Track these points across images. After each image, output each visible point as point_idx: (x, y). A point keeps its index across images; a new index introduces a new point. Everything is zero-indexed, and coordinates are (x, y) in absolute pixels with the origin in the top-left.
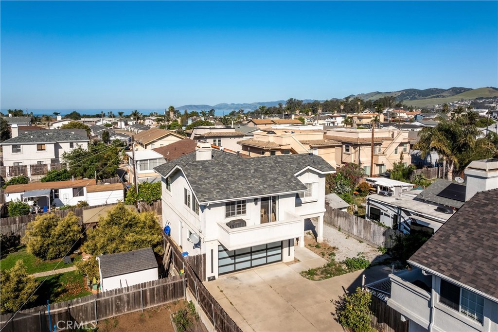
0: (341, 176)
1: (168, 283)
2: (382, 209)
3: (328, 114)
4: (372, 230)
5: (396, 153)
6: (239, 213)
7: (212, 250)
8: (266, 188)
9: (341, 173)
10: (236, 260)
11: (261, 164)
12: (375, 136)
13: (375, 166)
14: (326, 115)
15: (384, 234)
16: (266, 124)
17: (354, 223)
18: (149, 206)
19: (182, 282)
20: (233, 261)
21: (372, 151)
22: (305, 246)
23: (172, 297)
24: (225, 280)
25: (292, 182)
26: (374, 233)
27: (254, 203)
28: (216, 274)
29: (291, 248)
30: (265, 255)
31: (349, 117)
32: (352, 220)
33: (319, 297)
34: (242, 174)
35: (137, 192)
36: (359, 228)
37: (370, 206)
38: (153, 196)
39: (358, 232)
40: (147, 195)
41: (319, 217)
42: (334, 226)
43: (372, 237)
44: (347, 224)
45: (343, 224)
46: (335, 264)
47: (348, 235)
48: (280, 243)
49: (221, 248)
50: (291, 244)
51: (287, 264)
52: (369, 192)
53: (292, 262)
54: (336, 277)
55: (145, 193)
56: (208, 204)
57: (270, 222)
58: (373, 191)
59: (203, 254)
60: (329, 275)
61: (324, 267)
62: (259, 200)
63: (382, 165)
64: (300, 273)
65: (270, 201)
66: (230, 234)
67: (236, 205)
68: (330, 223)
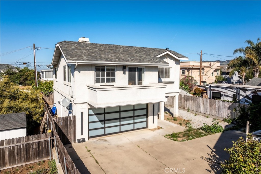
1: (32, 142)
2: (222, 92)
4: (217, 107)
5: (213, 75)
6: (108, 81)
7: (82, 113)
10: (106, 125)
15: (229, 108)
17: (201, 104)
18: (46, 97)
19: (47, 141)
20: (103, 126)
22: (165, 119)
23: (36, 157)
24: (94, 142)
26: (219, 109)
27: (122, 72)
28: (86, 136)
29: (155, 116)
30: (132, 122)
32: (199, 102)
33: (188, 155)
35: (37, 86)
36: (206, 107)
37: (212, 91)
38: (49, 89)
39: (204, 110)
40: (44, 88)
41: (175, 96)
42: (183, 108)
43: (217, 112)
44: (194, 105)
45: (191, 106)
46: (193, 130)
47: (196, 113)
48: (146, 107)
49: (91, 112)
50: (154, 113)
51: (151, 130)
52: (201, 94)
53: (156, 129)
54: (197, 139)
55: (43, 87)
56: (77, 64)
57: (137, 84)
58: (204, 92)
59: (73, 116)
60: (191, 137)
61: (185, 132)
62: (127, 69)
63: (205, 82)
64: (164, 136)
65: (137, 73)
66: (97, 91)
67: (106, 72)
68: (181, 107)
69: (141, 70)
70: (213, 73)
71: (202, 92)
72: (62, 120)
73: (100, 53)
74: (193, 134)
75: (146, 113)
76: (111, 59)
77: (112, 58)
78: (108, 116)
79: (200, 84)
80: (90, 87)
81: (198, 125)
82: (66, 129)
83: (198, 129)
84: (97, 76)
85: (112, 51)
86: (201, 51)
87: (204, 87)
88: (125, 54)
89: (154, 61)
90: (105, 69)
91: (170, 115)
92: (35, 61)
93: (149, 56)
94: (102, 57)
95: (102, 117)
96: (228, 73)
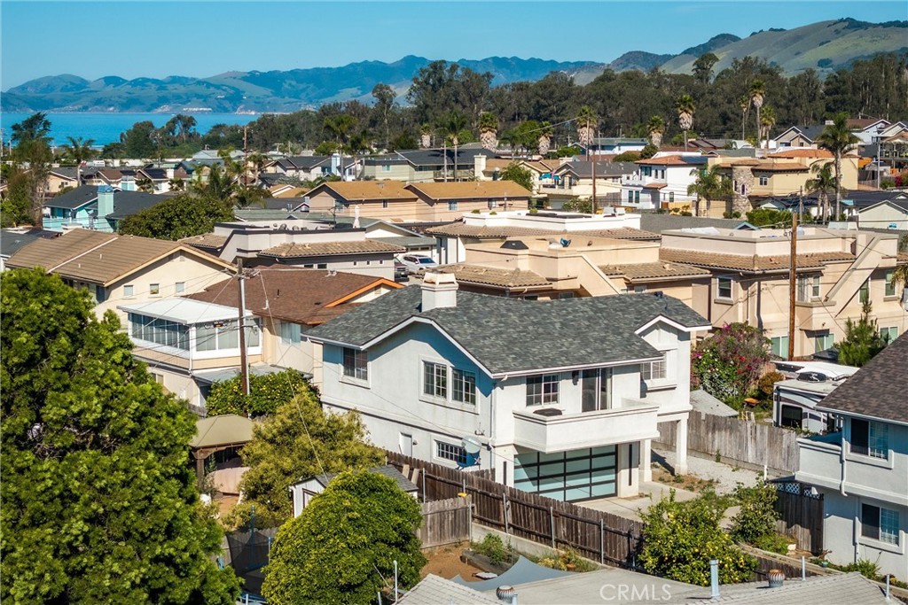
0: (713, 358)
2: (804, 406)
3: (624, 149)
4: (784, 446)
6: (547, 399)
7: (505, 464)
8: (591, 353)
9: (712, 350)
10: (541, 486)
11: (569, 313)
12: (798, 252)
13: (802, 337)
14: (617, 151)
16: (385, 202)
17: (749, 439)
19: (466, 509)
20: (535, 489)
21: (793, 293)
22: (653, 479)
23: (452, 535)
25: (634, 344)
26: (788, 451)
27: (571, 381)
29: (633, 470)
30: (586, 481)
31: (717, 169)
32: (744, 433)
34: (541, 330)
35: (249, 392)
36: (760, 447)
37: (781, 403)
39: (756, 456)
41: (678, 421)
42: (705, 453)
44: (733, 442)
45: (725, 446)
47: (736, 466)
48: (614, 450)
49: (519, 462)
50: (633, 464)
53: (635, 498)
59: (492, 469)
62: (581, 375)
63: (821, 333)
65: (598, 380)
66: (546, 425)
67: (543, 384)
68: (696, 449)
69: (606, 373)
70: (864, 289)
75: (614, 464)
76: (554, 359)
77: (553, 355)
78: (544, 470)
80: (518, 416)
84: (529, 392)
88: (569, 336)
90: (542, 380)
91: (666, 472)
94: (535, 355)
95: (534, 472)
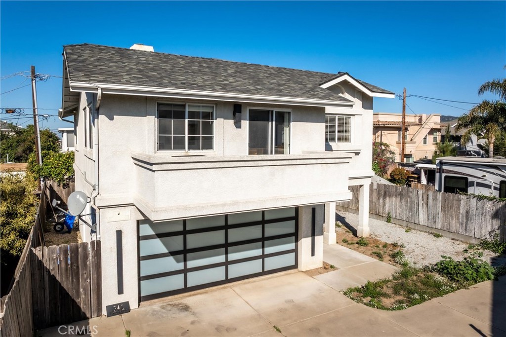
2: (471, 176)
4: (461, 211)
5: (426, 143)
6: (194, 144)
7: (119, 234)
10: (188, 262)
15: (496, 216)
17: (421, 204)
18: (61, 188)
20: (180, 266)
22: (337, 243)
24: (154, 313)
26: (467, 216)
27: (232, 122)
28: (130, 295)
29: (316, 238)
30: (258, 252)
32: (415, 199)
35: (41, 163)
36: (433, 211)
37: (444, 175)
38: (67, 169)
39: (428, 219)
40: (55, 168)
41: (361, 186)
42: (376, 214)
43: (462, 224)
44: (403, 206)
45: (396, 209)
46: (416, 272)
47: (407, 227)
48: (293, 214)
49: (147, 230)
50: (316, 230)
51: (306, 272)
52: (406, 181)
53: (319, 270)
54: (435, 300)
55: (53, 164)
56: (99, 92)
57: (272, 153)
58: (414, 178)
59: (93, 243)
60: (417, 296)
61: (395, 278)
62: (246, 113)
63: (409, 156)
64: (345, 294)
65: (271, 126)
66: (154, 171)
67: (187, 121)
69: (282, 117)
70: (425, 139)
71: (409, 177)
72: (60, 253)
73: (173, 72)
74: (419, 284)
75: (293, 230)
76: (202, 86)
77: (204, 84)
78: (194, 241)
79: (403, 160)
80: (144, 164)
81: (422, 257)
82: (72, 279)
83: (426, 269)
84: (163, 129)
85: (205, 70)
86: (405, 89)
87: (413, 166)
88: (240, 77)
89: (314, 95)
90: (185, 112)
91: (348, 232)
92: (34, 106)
93: (302, 84)
94: (177, 80)
95: (177, 243)
96: (457, 139)
